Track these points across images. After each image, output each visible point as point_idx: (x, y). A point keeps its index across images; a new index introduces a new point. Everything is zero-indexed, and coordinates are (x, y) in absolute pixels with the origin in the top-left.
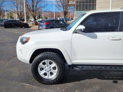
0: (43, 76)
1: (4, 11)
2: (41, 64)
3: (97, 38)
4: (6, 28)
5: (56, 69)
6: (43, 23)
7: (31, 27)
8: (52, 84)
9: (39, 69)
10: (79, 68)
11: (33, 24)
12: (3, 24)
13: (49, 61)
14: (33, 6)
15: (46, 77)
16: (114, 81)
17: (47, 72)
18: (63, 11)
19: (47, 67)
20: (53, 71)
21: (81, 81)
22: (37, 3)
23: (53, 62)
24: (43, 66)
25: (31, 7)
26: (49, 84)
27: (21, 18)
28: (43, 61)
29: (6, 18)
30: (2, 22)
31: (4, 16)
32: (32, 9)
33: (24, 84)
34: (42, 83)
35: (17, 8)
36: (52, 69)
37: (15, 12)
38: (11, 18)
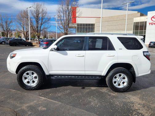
0: (27, 84)
1: (12, 30)
2: (25, 74)
3: (67, 55)
4: (11, 46)
5: (37, 78)
6: (43, 42)
7: (35, 45)
8: (33, 90)
9: (23, 78)
10: (55, 77)
11: (37, 43)
12: (8, 42)
13: (32, 71)
14: (38, 27)
15: (29, 85)
16: (83, 88)
17: (30, 81)
18: (64, 32)
19: (30, 77)
20: (34, 80)
21: (58, 88)
22: (41, 24)
23: (35, 73)
24: (27, 76)
25: (36, 27)
26: (31, 90)
27: (27, 37)
28: (27, 72)
29: (13, 36)
30: (8, 41)
31: (12, 35)
32: (36, 30)
33: (11, 90)
34: (25, 89)
35: (23, 28)
36: (33, 78)
37: (21, 32)
38: (19, 36)
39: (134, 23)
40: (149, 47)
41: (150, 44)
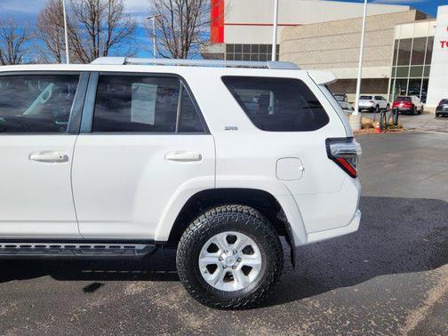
39: (397, 41)
40: (437, 115)
41: (439, 108)
